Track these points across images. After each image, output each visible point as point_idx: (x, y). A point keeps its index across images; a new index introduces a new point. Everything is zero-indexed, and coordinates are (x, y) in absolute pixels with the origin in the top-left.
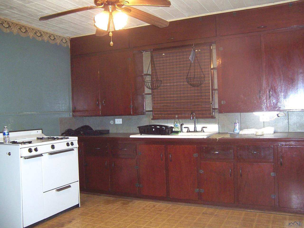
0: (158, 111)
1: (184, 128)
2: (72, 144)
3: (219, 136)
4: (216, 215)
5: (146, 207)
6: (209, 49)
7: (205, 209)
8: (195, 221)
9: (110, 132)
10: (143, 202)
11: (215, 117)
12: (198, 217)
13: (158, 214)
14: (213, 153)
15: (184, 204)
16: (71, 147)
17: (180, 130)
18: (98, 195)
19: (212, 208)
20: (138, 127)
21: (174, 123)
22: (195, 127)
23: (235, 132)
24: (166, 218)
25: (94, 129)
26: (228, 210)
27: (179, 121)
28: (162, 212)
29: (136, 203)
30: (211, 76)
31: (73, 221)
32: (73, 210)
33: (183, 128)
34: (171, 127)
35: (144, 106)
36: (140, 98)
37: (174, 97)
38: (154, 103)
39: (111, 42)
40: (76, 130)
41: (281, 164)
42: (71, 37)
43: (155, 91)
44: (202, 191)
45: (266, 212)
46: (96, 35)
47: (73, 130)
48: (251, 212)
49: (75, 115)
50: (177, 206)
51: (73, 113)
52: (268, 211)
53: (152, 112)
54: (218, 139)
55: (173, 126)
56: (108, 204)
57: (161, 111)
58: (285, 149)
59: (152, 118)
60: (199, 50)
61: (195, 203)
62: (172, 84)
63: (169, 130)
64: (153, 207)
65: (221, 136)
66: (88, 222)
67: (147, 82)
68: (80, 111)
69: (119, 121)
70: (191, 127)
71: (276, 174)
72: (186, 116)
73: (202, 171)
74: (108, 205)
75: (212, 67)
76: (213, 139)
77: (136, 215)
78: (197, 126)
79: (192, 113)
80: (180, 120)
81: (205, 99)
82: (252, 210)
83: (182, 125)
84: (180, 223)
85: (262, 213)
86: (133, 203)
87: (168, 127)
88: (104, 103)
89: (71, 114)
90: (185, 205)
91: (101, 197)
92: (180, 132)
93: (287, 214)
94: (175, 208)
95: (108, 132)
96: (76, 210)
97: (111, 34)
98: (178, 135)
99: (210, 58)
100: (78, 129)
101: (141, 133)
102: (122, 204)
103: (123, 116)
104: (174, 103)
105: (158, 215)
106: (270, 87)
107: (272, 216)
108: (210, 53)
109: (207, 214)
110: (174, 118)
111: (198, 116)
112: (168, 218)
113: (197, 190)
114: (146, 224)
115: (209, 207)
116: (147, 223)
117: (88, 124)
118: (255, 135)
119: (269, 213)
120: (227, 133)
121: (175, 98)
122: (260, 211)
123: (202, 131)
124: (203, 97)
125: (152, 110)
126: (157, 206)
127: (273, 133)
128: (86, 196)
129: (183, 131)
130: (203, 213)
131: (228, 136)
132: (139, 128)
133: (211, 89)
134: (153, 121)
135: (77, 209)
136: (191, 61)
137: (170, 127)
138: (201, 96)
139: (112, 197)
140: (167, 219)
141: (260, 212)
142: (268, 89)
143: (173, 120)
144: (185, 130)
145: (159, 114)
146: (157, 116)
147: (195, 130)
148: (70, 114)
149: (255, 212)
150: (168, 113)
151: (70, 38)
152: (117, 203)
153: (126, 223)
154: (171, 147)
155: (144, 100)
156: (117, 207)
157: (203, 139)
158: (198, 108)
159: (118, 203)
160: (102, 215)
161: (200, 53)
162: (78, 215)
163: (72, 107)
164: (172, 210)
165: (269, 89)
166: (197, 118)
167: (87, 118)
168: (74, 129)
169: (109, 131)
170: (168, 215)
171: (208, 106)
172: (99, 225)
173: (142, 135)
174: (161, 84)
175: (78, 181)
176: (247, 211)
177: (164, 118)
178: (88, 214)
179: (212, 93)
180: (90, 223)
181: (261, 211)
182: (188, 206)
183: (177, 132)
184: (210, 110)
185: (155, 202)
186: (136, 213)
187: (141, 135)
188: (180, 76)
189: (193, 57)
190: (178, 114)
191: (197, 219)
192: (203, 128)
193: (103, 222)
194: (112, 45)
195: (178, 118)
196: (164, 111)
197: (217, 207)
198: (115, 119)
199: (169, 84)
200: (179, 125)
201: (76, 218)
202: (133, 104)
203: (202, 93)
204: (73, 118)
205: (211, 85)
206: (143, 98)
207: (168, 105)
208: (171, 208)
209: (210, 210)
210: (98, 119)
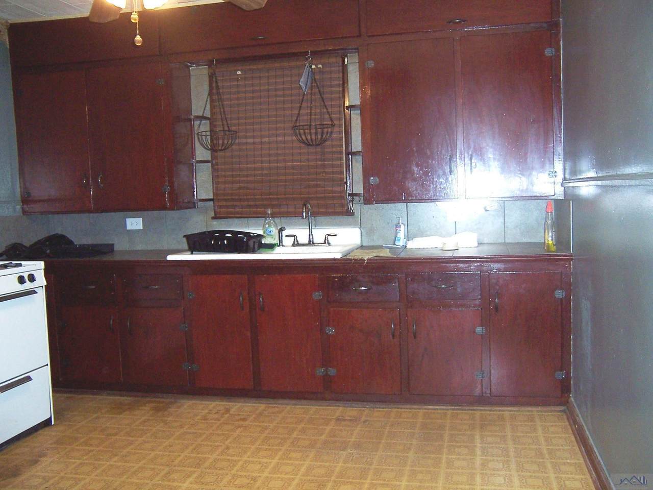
0: (226, 200)
1: (286, 236)
2: (32, 278)
3: (368, 253)
4: (364, 422)
5: (209, 413)
6: (341, 64)
7: (339, 410)
8: (323, 437)
9: (116, 248)
10: (201, 404)
11: (354, 213)
12: (328, 428)
13: (239, 427)
14: (355, 289)
15: (293, 402)
16: (28, 285)
17: (276, 241)
18: (93, 394)
19: (353, 407)
20: (185, 236)
21: (264, 226)
22: (311, 235)
23: (396, 244)
24: (259, 435)
25: (77, 242)
26: (387, 409)
27: (274, 222)
28: (247, 423)
29: (185, 407)
30: (345, 124)
31: (42, 459)
32: (38, 433)
33: (284, 238)
34: (259, 235)
35: (193, 188)
36: (183, 171)
37: (262, 169)
38: (218, 183)
39: (138, 36)
40: (31, 246)
41: (496, 309)
42: (10, 22)
43: (220, 154)
44: (332, 372)
45: (465, 408)
46: (90, 20)
47: (25, 247)
48: (434, 411)
49: (27, 209)
50: (277, 407)
51: (23, 205)
52: (468, 406)
53: (211, 203)
54: (365, 259)
55: (261, 232)
56: (120, 413)
57: (233, 200)
58: (505, 278)
59: (213, 214)
60: (320, 66)
61: (317, 399)
62: (258, 140)
63: (254, 242)
64: (226, 414)
65: (371, 252)
66: (79, 459)
67: (204, 133)
68: (40, 201)
69: (135, 223)
70: (302, 234)
71: (486, 330)
72: (291, 209)
73: (331, 331)
74: (121, 416)
75: (347, 104)
76: (356, 260)
77: (190, 433)
78: (314, 231)
79: (305, 205)
80: (277, 220)
81: (333, 173)
82: (436, 405)
83: (281, 230)
84: (293, 442)
85: (457, 409)
86: (179, 407)
87: (252, 235)
88: (102, 183)
89: (19, 207)
90: (296, 405)
91: (101, 397)
92: (278, 246)
93: (506, 409)
94: (273, 413)
95: (110, 248)
96: (46, 431)
97: (135, 18)
98: (274, 252)
99: (344, 83)
100: (36, 243)
101: (192, 249)
102: (153, 410)
103: (145, 213)
104: (262, 182)
105: (240, 430)
106: (472, 149)
107: (478, 414)
108: (343, 73)
109: (345, 420)
110: (264, 216)
111: (316, 210)
112: (265, 435)
113: (320, 371)
114: (216, 451)
115: (347, 405)
116: (220, 450)
117: (59, 231)
118: (440, 250)
119: (471, 410)
120: (381, 247)
121: (265, 172)
122: (453, 407)
123: (326, 242)
124: (327, 170)
125: (212, 198)
126: (233, 410)
127: (477, 245)
128: (63, 399)
129: (284, 244)
130: (338, 420)
131: (386, 254)
132: (188, 237)
133: (344, 151)
134: (215, 222)
135: (47, 429)
136: (304, 89)
137: (255, 235)
138: (324, 166)
139: (128, 396)
140: (262, 438)
141: (453, 409)
142: (468, 153)
143: (262, 221)
144: (288, 241)
145: (227, 207)
146: (223, 210)
147: (310, 241)
148: (14, 208)
149: (443, 409)
150: (249, 203)
151: (7, 22)
152: (140, 408)
153: (171, 454)
154: (263, 279)
155: (193, 175)
156: (143, 418)
157: (334, 259)
158: (316, 192)
159: (145, 410)
160: (111, 438)
161: (321, 72)
162: (51, 444)
163: (21, 191)
164: (269, 416)
165: (470, 153)
166: (315, 214)
167: (56, 216)
168: (27, 243)
169: (113, 245)
170: (263, 428)
171: (337, 189)
172: (108, 463)
173: (195, 254)
174: (235, 139)
175: (47, 365)
176: (426, 409)
177: (241, 216)
178: (76, 439)
179: (347, 159)
180: (86, 460)
181: (455, 406)
182: (302, 405)
183: (271, 247)
184: (342, 198)
185: (226, 402)
186: (189, 428)
187: (192, 253)
188: (277, 122)
189: (307, 82)
190: (272, 207)
191: (327, 431)
192: (329, 237)
193: (116, 455)
194: (139, 42)
195: (273, 216)
196: (240, 200)
197: (365, 403)
198: (127, 219)
199: (251, 140)
200: (274, 231)
201: (47, 451)
202: (171, 184)
203: (324, 160)
204: (25, 217)
205: (344, 143)
206: (192, 171)
207: (250, 185)
208: (265, 412)
209: (350, 411)
210: (85, 219)
